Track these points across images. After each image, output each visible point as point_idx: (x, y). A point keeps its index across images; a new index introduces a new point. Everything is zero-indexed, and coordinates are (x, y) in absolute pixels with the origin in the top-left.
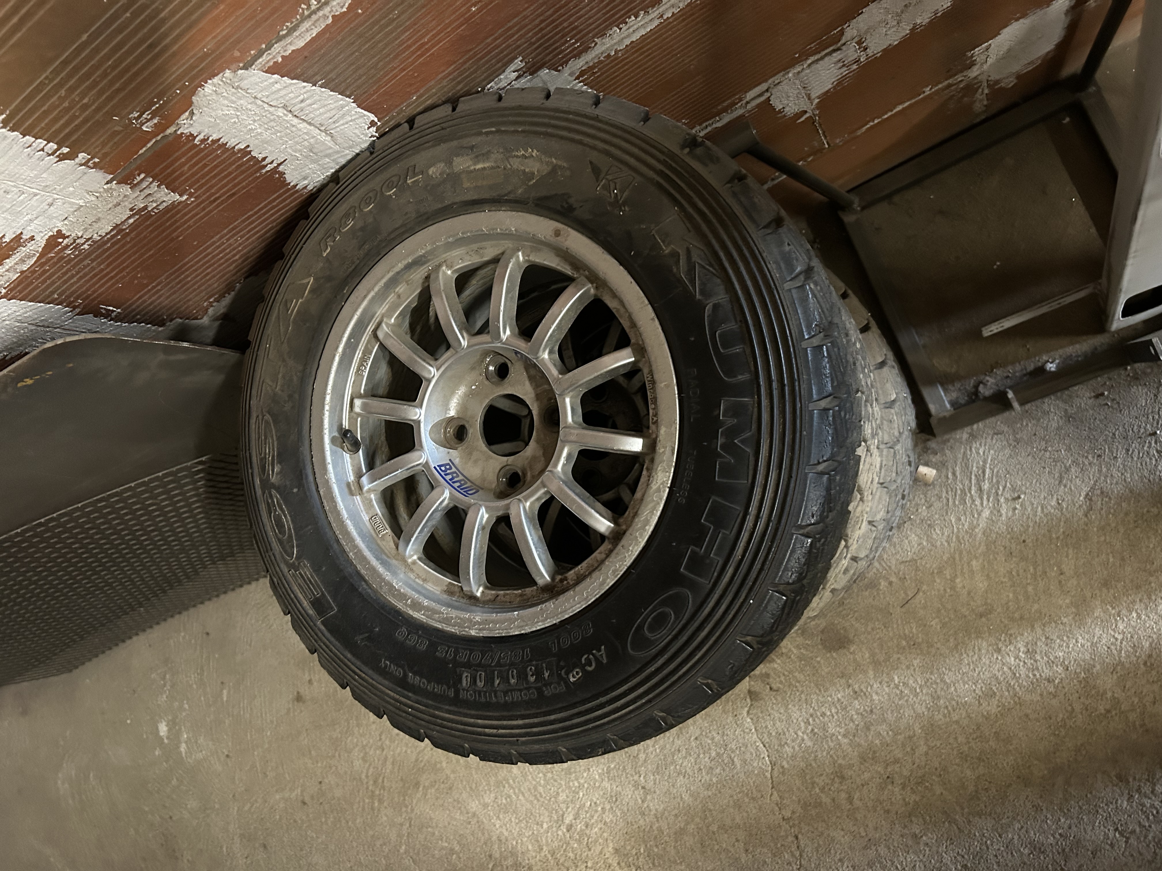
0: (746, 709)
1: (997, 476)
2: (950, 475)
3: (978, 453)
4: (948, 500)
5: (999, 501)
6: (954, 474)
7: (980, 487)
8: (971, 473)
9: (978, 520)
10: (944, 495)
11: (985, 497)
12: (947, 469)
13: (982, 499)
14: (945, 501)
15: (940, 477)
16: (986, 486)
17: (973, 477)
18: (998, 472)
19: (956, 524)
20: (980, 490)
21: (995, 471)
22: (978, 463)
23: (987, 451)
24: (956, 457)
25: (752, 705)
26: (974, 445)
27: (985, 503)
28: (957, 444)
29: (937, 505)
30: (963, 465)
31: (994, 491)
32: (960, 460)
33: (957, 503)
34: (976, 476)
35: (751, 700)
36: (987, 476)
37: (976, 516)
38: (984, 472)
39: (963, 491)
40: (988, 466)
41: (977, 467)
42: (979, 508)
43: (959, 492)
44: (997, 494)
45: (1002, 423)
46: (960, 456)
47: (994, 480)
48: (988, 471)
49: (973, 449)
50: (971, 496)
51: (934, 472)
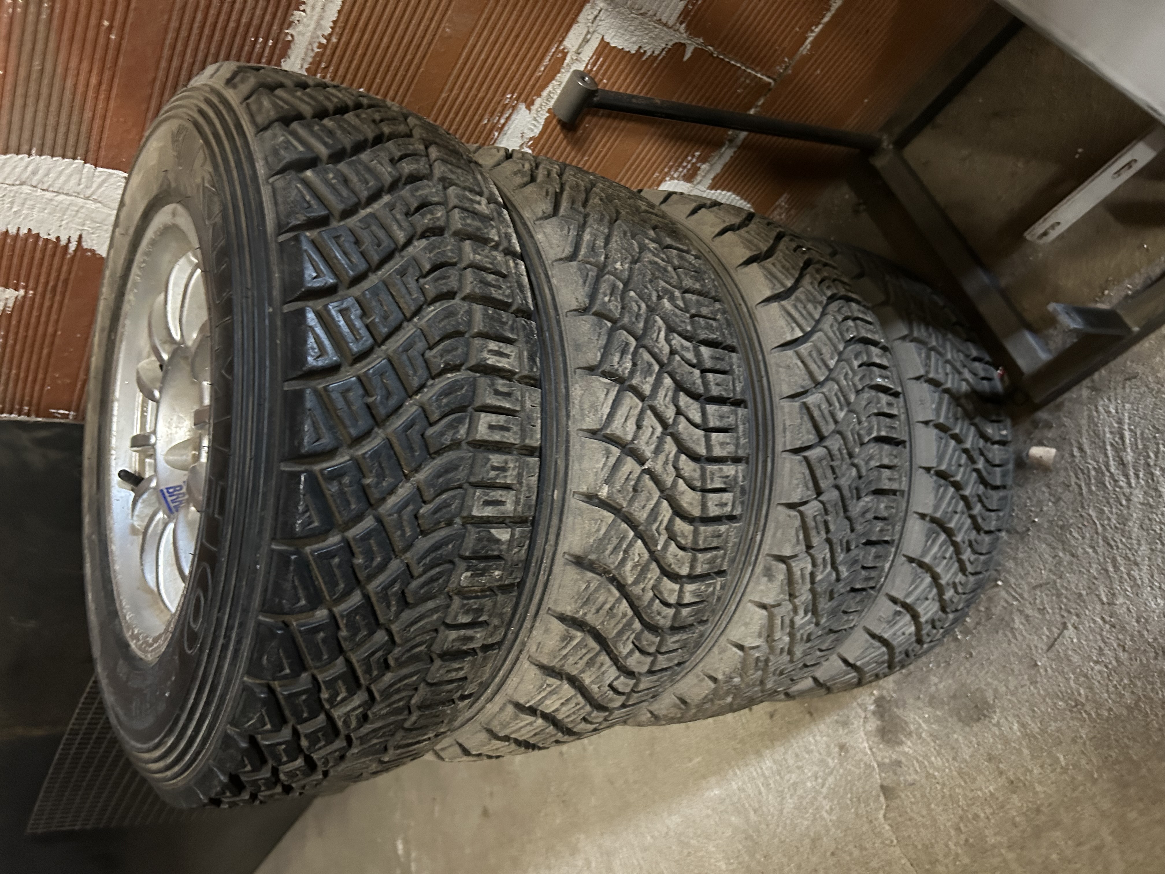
0: (882, 812)
1: (1143, 439)
2: (1076, 452)
3: (1108, 412)
4: (1080, 487)
5: (1152, 474)
6: (1081, 449)
7: (1122, 460)
8: (1104, 442)
9: (1128, 508)
10: (1073, 480)
11: (1131, 473)
12: (1071, 444)
13: (1127, 476)
14: (1077, 490)
15: (1063, 457)
16: (1129, 457)
17: (1109, 448)
18: (1142, 434)
19: (1099, 519)
20: (1122, 463)
21: (1138, 432)
22: (1111, 426)
23: (1120, 407)
24: (1079, 425)
25: (887, 806)
26: (1101, 403)
27: (1133, 481)
28: (1077, 406)
29: (1067, 496)
30: (1092, 433)
31: (1142, 462)
32: (1086, 428)
33: (1094, 488)
34: (1112, 445)
35: (886, 798)
36: (1127, 441)
37: (1124, 502)
38: (1122, 437)
39: (1098, 470)
40: (1126, 427)
41: (1112, 433)
42: (1127, 490)
43: (1093, 473)
44: (1149, 465)
45: (1132, 361)
46: (1084, 422)
47: (1140, 446)
48: (1127, 434)
49: (1100, 408)
50: (1112, 475)
51: (1053, 451)
